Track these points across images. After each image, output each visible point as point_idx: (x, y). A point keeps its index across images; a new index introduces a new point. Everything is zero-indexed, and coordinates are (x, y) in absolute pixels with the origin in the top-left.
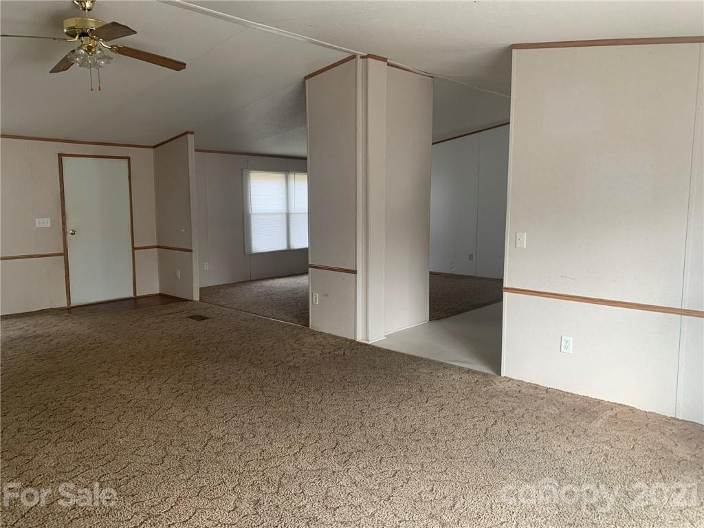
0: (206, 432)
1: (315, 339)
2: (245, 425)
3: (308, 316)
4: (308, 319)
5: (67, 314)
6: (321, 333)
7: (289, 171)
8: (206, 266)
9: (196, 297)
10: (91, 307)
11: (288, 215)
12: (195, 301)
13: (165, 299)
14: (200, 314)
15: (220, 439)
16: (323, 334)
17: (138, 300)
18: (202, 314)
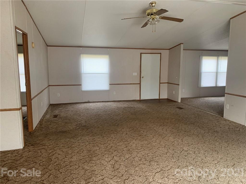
0: (182, 148)
1: (226, 122)
2: (196, 149)
3: (223, 113)
4: (223, 114)
5: (139, 102)
6: (229, 120)
7: (219, 56)
8: (183, 91)
9: (179, 101)
10: (146, 101)
11: (217, 73)
12: (179, 102)
13: (169, 101)
14: (180, 107)
15: (186, 151)
16: (230, 121)
17: (160, 100)
18: (181, 107)
